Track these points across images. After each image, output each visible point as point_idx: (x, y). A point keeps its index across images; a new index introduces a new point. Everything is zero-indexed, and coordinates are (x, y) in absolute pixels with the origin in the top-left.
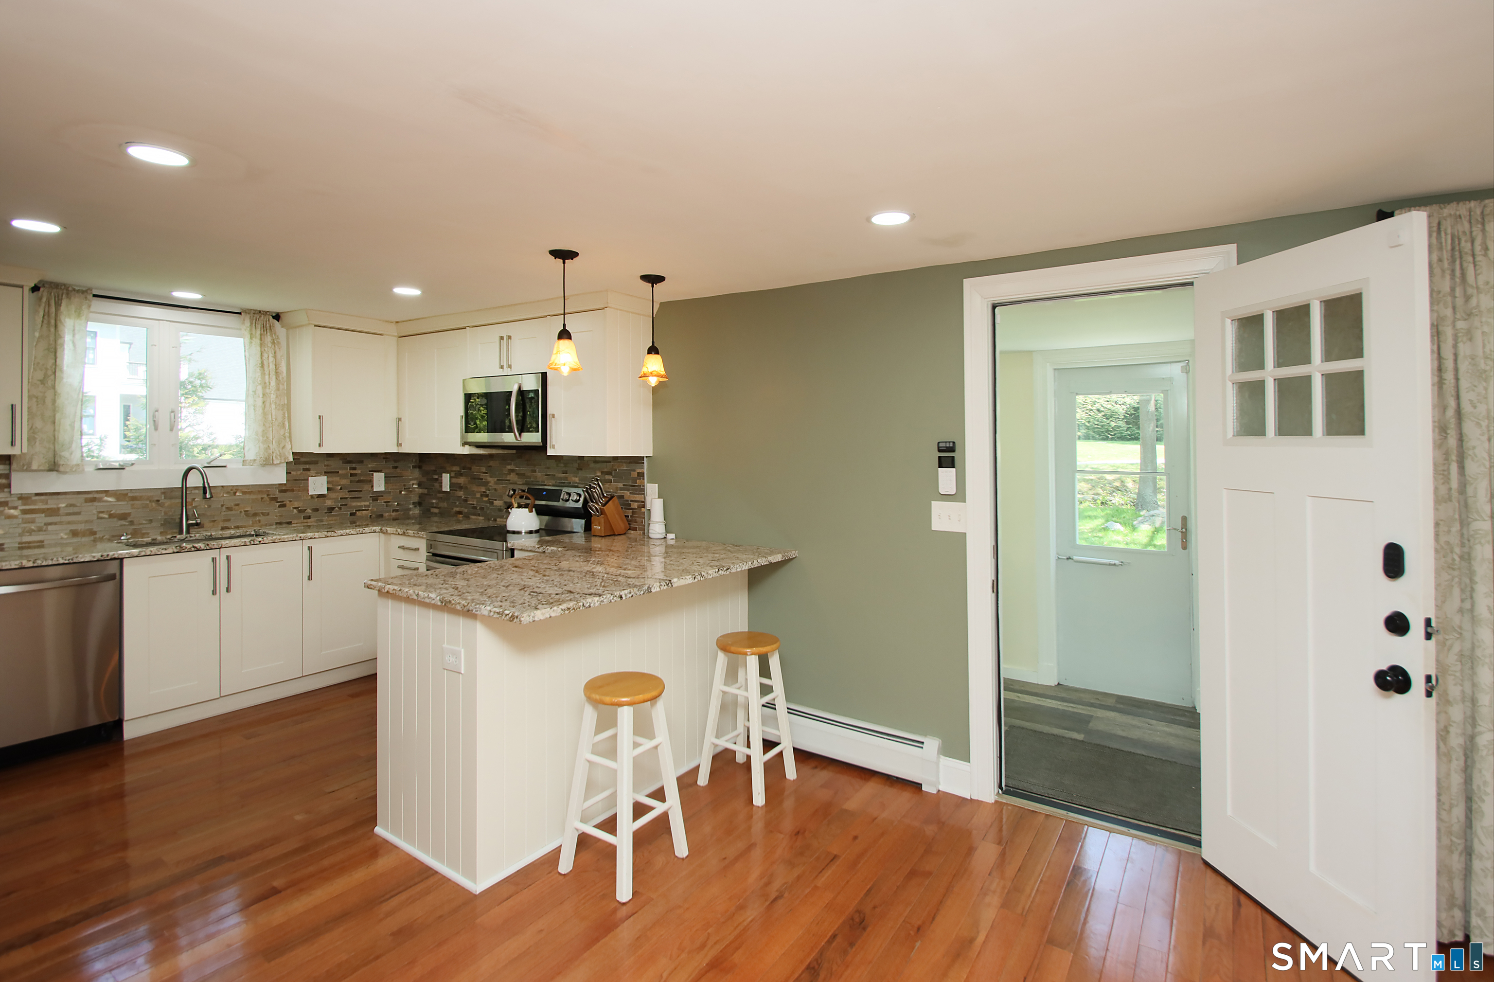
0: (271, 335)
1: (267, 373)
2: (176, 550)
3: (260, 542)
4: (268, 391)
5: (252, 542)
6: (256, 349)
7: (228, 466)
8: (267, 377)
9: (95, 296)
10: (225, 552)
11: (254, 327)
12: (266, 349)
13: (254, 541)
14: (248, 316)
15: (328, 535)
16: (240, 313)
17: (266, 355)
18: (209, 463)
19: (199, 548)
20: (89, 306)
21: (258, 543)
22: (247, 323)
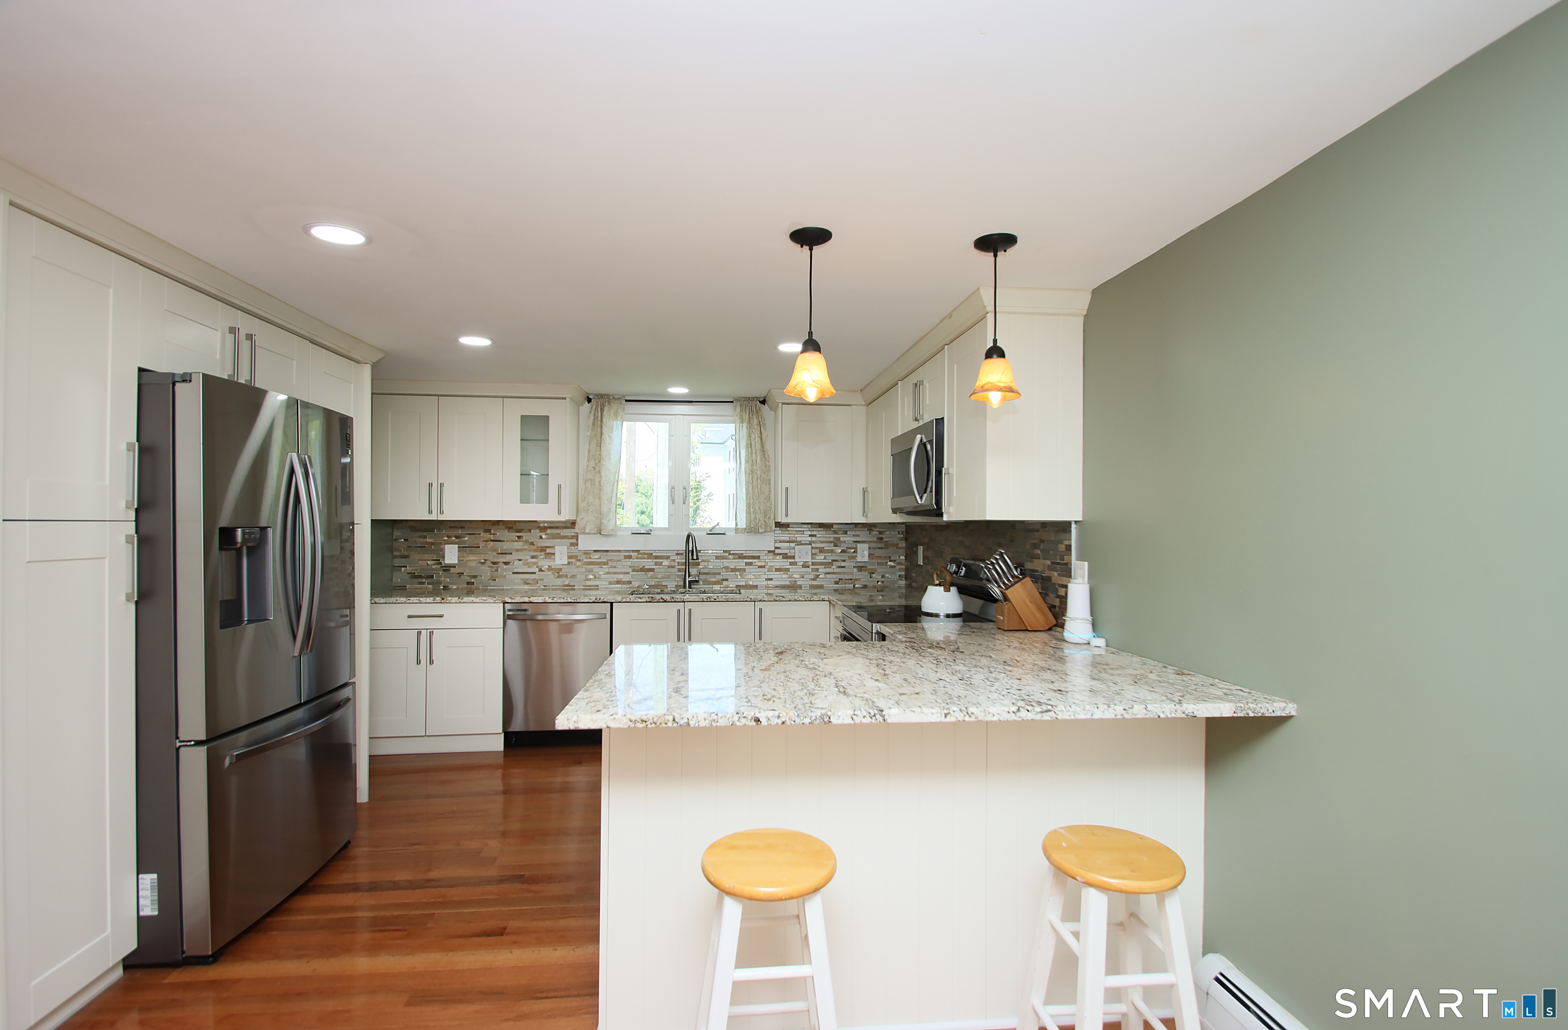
0: (758, 418)
1: (754, 452)
2: (648, 600)
3: (715, 599)
4: (755, 468)
5: (708, 599)
6: (744, 432)
7: (726, 534)
8: (754, 455)
9: (627, 401)
10: (688, 606)
11: (744, 412)
12: (754, 431)
13: (710, 599)
14: (739, 403)
15: (776, 599)
16: (732, 402)
17: (753, 436)
18: (710, 531)
19: (665, 599)
20: (624, 409)
21: (714, 600)
22: (738, 409)
